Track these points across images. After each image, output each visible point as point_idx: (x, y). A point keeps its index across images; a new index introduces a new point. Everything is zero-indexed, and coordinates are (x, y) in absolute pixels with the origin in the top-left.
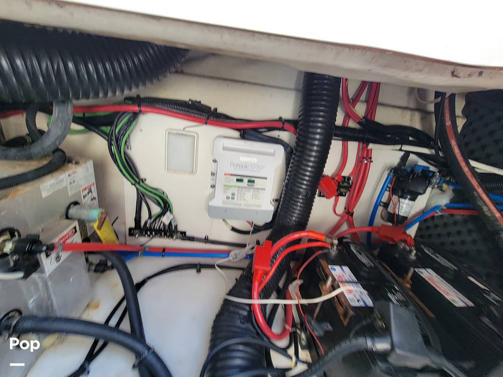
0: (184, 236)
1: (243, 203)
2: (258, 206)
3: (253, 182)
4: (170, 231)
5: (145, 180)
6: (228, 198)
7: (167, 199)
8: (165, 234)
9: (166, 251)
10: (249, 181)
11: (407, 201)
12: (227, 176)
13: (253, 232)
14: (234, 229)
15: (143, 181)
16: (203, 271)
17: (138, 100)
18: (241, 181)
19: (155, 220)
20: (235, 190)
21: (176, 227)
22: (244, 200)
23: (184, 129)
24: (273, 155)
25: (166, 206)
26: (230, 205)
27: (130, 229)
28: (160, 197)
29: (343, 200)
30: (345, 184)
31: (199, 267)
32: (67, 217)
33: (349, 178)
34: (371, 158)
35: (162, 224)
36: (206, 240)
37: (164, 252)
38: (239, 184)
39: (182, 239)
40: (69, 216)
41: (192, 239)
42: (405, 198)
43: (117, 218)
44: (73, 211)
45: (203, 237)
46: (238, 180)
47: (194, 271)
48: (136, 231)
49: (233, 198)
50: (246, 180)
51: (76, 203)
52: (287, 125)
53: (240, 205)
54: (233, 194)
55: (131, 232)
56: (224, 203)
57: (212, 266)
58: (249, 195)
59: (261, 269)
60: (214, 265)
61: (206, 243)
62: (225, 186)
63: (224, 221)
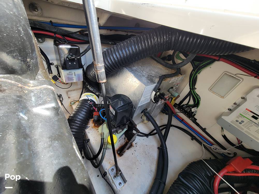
0: (195, 121)
4: (191, 115)
5: (196, 89)
6: (237, 121)
8: (187, 115)
12: (247, 111)
13: (237, 147)
14: (224, 137)
18: (256, 118)
19: (188, 107)
20: (246, 120)
21: (195, 115)
23: (236, 74)
25: (197, 104)
26: (236, 125)
27: (176, 104)
28: (197, 99)
31: (193, 138)
32: (168, 91)
35: (190, 111)
36: (204, 130)
37: (182, 121)
38: (253, 119)
39: (193, 122)
40: (169, 91)
41: (198, 125)
44: (171, 90)
45: (204, 128)
46: (254, 117)
47: (190, 138)
48: (177, 106)
49: (240, 123)
51: (172, 88)
53: (243, 129)
54: (243, 122)
55: (175, 105)
56: (231, 121)
57: (200, 143)
59: (234, 167)
60: (202, 143)
61: (203, 131)
62: (241, 114)
63: (222, 128)
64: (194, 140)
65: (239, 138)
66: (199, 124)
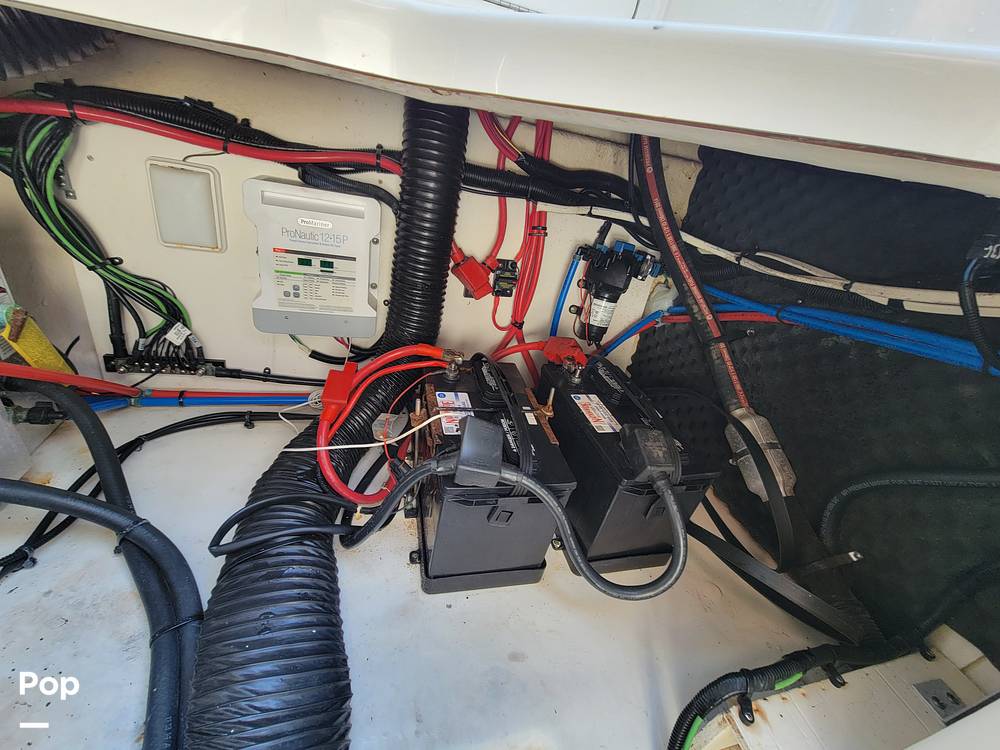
0: (220, 369)
1: (317, 303)
2: (346, 309)
3: (330, 265)
4: (191, 359)
5: (121, 261)
6: (287, 294)
7: (174, 300)
8: (182, 367)
9: (185, 395)
10: (323, 264)
11: (604, 303)
12: (278, 254)
14: (315, 355)
15: (116, 262)
16: (259, 425)
17: (68, 92)
18: (308, 263)
19: (156, 339)
20: (299, 281)
21: (200, 349)
22: (319, 298)
23: (184, 160)
24: (359, 215)
25: (174, 314)
26: (293, 307)
27: (107, 358)
28: (158, 295)
29: (507, 304)
30: (508, 274)
31: (250, 420)
33: (514, 264)
34: (545, 229)
35: (172, 349)
36: (266, 376)
37: (182, 398)
38: (305, 269)
39: (216, 376)
41: (237, 374)
42: (602, 298)
43: (78, 339)
45: (261, 371)
46: (302, 262)
47: (240, 426)
48: (120, 362)
49: (297, 295)
50: (316, 262)
52: (384, 162)
53: (313, 306)
54: (296, 288)
55: (110, 363)
56: (281, 304)
57: (273, 417)
58: (326, 288)
59: (334, 403)
60: (277, 413)
61: (265, 380)
62: (278, 272)
63: (293, 338)
64: (256, 423)
65: (339, 336)
66: (239, 371)
